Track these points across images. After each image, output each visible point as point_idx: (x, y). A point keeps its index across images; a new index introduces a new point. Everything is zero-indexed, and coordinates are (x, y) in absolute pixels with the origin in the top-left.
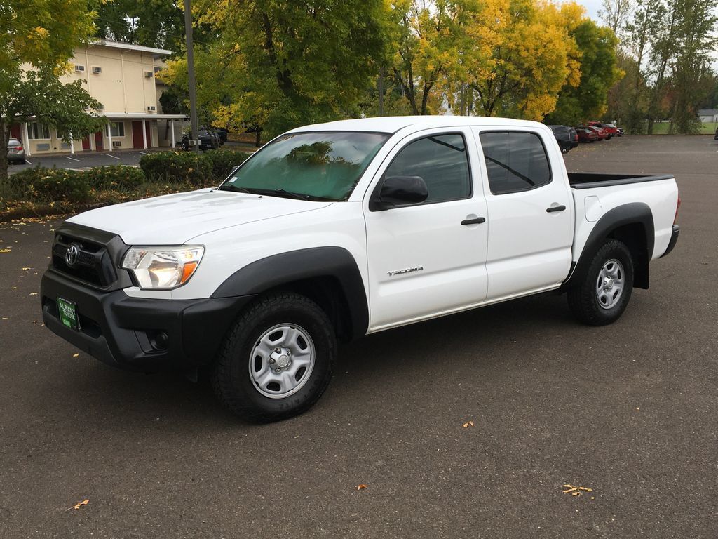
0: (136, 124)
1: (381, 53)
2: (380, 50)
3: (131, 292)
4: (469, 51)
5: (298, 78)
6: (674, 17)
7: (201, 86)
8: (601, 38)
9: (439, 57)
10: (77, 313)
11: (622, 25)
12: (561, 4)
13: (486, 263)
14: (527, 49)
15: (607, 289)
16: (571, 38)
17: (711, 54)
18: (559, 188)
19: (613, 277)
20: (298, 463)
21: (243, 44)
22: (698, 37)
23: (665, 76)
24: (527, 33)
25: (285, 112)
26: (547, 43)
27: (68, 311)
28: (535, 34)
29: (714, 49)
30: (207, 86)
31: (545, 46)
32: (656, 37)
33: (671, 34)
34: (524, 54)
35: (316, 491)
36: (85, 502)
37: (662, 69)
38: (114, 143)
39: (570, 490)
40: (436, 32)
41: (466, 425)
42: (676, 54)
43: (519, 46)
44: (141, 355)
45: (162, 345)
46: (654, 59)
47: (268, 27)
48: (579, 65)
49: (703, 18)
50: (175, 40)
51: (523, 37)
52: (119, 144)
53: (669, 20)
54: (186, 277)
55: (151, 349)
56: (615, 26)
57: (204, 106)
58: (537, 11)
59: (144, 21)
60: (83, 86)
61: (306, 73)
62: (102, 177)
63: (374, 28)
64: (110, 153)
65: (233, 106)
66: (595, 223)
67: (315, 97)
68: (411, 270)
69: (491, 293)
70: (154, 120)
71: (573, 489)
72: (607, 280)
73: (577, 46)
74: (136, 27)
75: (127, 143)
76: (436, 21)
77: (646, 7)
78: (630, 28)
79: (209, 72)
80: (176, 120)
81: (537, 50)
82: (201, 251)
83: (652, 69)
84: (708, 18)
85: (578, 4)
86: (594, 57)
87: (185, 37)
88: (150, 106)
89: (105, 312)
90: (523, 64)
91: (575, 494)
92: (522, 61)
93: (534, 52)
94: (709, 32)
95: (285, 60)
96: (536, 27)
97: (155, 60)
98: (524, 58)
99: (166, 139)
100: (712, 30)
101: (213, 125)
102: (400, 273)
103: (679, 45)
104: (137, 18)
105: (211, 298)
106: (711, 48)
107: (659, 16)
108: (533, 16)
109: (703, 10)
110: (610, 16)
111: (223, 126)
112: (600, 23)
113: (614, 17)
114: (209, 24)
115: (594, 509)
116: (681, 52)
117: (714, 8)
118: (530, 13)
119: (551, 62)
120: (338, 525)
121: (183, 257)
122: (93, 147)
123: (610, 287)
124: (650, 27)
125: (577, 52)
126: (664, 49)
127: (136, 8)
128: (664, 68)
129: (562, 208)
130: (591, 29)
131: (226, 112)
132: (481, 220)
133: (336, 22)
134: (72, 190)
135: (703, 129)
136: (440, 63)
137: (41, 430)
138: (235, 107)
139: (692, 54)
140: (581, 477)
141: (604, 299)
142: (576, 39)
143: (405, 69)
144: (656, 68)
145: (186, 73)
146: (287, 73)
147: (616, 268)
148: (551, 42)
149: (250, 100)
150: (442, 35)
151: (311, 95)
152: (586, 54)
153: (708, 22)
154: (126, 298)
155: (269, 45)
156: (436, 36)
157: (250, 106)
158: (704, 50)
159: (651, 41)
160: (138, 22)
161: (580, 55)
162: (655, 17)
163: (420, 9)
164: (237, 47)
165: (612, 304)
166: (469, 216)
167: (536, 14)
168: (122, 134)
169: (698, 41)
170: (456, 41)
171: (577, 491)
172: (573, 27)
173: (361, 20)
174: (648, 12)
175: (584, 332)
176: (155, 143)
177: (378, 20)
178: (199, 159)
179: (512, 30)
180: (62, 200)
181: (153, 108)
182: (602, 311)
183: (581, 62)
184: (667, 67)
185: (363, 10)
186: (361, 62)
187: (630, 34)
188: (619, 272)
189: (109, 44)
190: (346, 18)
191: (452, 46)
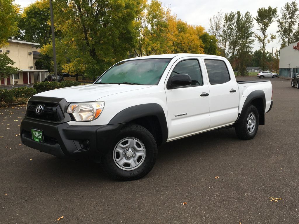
0: (25, 74)
1: (132, 42)
2: (132, 41)
3: (71, 123)
4: (164, 43)
5: (99, 52)
6: (237, 32)
7: (58, 55)
8: (211, 39)
9: (152, 45)
10: (43, 135)
11: (218, 35)
12: (195, 27)
13: (209, 112)
14: (185, 43)
15: (250, 125)
16: (200, 39)
17: (251, 46)
18: (233, 83)
19: (252, 120)
20: (152, 196)
21: (76, 38)
22: (246, 39)
23: (235, 54)
24: (184, 37)
25: (94, 66)
26: (192, 41)
27: (37, 135)
28: (187, 38)
29: (252, 44)
30: (60, 55)
31: (191, 42)
32: (231, 39)
33: (236, 38)
34: (183, 45)
35: (165, 206)
36: (62, 217)
37: (233, 51)
38: (15, 82)
39: (273, 200)
40: (151, 35)
41: (216, 178)
42: (238, 46)
43: (181, 42)
44: (76, 152)
45: (86, 146)
46: (230, 48)
47: (85, 32)
48: (203, 50)
49: (248, 32)
50: (41, 39)
51: (183, 39)
52: (17, 82)
53: (235, 33)
54: (97, 115)
55: (81, 148)
56: (215, 35)
57: (59, 64)
58: (187, 29)
59: (28, 32)
60: (7, 55)
61: (102, 50)
62: (18, 92)
63: (129, 32)
64: (14, 86)
65: (70, 64)
66: (246, 98)
67: (106, 60)
68: (183, 115)
69: (211, 125)
70: (32, 72)
71: (274, 199)
72: (250, 121)
73: (202, 42)
74: (24, 34)
75: (21, 81)
76: (151, 31)
77: (227, 28)
78: (221, 36)
79: (61, 50)
80: (42, 72)
81: (188, 43)
82: (103, 104)
83: (230, 52)
84: (250, 32)
85: (202, 26)
86: (209, 47)
87: (51, 35)
88: (31, 66)
89: (59, 132)
90: (183, 49)
91: (276, 201)
92: (183, 48)
93: (187, 44)
94: (250, 37)
95: (93, 45)
96: (188, 35)
97: (33, 47)
98: (183, 46)
99: (37, 80)
100: (251, 37)
101: (62, 71)
102: (179, 116)
103: (239, 43)
104: (25, 31)
105: (108, 124)
106: (251, 43)
107: (231, 32)
108: (186, 30)
109: (248, 29)
110: (213, 31)
111: (66, 72)
112: (210, 34)
113: (215, 32)
114: (61, 31)
115: (287, 206)
116: (240, 45)
117: (252, 28)
118: (185, 29)
119: (194, 48)
120: (182, 219)
121: (95, 107)
122: (6, 83)
123: (251, 124)
124: (228, 36)
125: (203, 45)
126: (234, 44)
127: (24, 26)
128: (234, 51)
129: (235, 91)
130: (207, 36)
131: (68, 66)
132: (207, 95)
133: (114, 29)
134: (6, 97)
135: (249, 74)
136: (153, 47)
137: (27, 189)
138: (71, 64)
139: (244, 46)
140: (274, 195)
141: (249, 129)
142: (202, 40)
143: (139, 50)
144: (231, 51)
145: (51, 50)
146: (94, 50)
147: (253, 117)
148: (193, 40)
149: (78, 61)
150: (153, 37)
151: (104, 59)
152: (206, 45)
153: (250, 34)
154: (69, 126)
155: (86, 39)
156: (151, 37)
157: (79, 63)
158: (249, 44)
159: (229, 41)
160: (25, 32)
161: (204, 46)
162: (230, 32)
163: (144, 27)
164: (73, 39)
165: (252, 131)
166: (203, 93)
167: (187, 30)
168: (19, 78)
169: (246, 41)
170: (159, 39)
171: (276, 200)
172: (201, 35)
173: (124, 29)
174: (227, 30)
175: (243, 142)
176: (33, 82)
177: (131, 29)
178: (60, 84)
179: (178, 36)
180: (1, 102)
181: (32, 67)
182: (249, 133)
183: (204, 49)
184: (235, 51)
185: (125, 25)
186: (124, 46)
187: (221, 38)
188: (254, 117)
189: (13, 41)
190: (118, 28)
191: (157, 41)
